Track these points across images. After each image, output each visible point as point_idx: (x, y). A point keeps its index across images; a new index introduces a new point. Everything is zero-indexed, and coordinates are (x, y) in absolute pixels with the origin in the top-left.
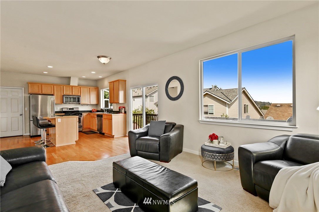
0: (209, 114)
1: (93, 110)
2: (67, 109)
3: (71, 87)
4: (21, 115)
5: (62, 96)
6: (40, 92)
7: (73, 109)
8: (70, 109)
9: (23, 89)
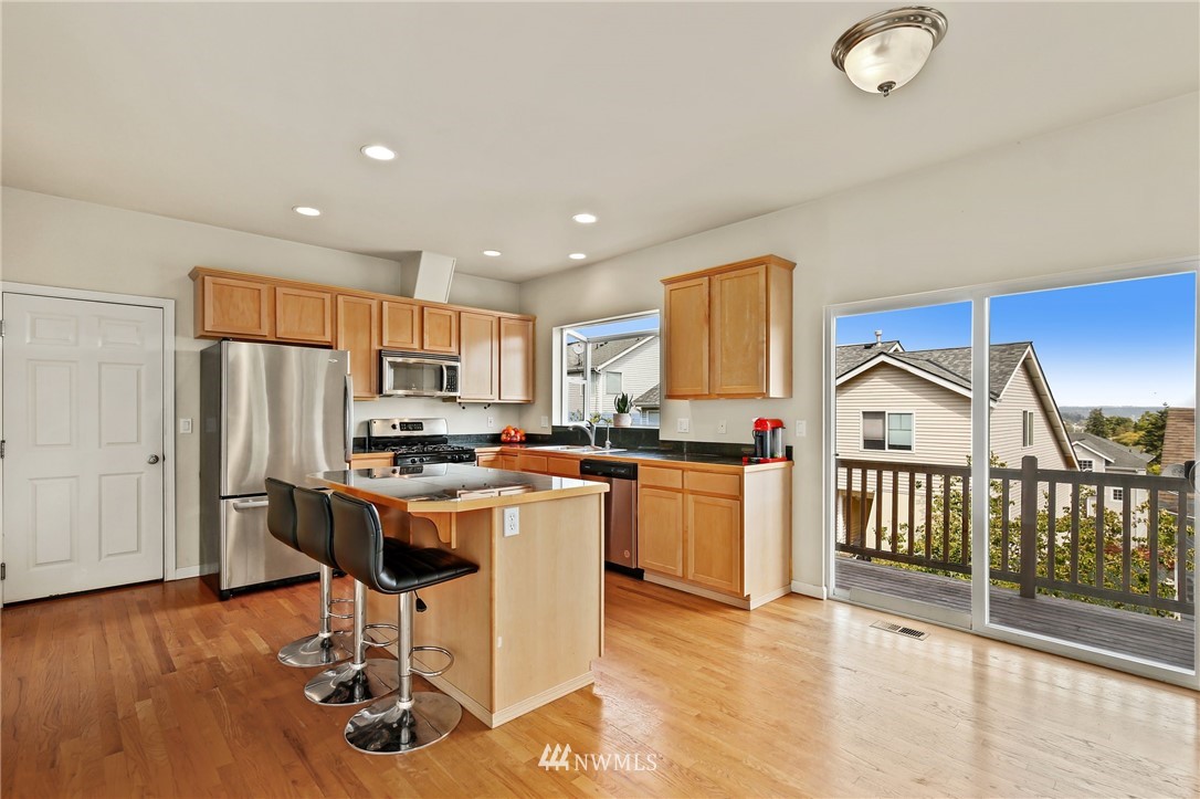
0: (891, 447)
1: (507, 432)
2: (394, 427)
3: (416, 310)
4: (157, 459)
5: (374, 355)
6: (265, 331)
7: (418, 425)
8: (404, 426)
9: (170, 306)
